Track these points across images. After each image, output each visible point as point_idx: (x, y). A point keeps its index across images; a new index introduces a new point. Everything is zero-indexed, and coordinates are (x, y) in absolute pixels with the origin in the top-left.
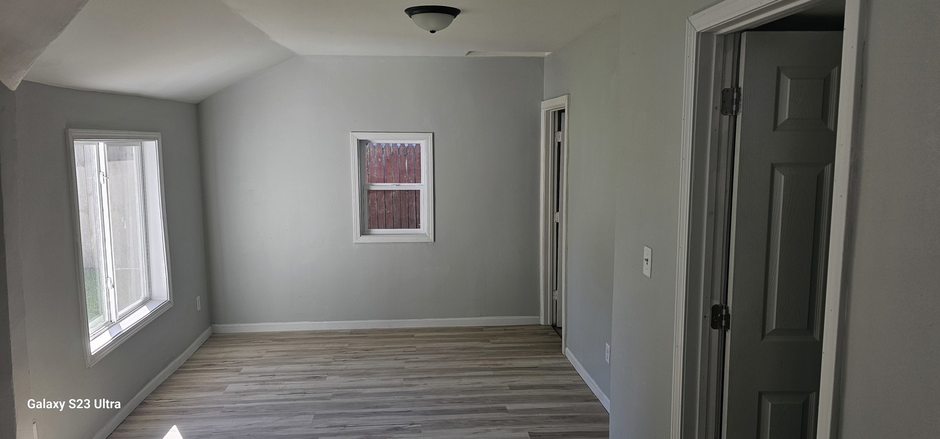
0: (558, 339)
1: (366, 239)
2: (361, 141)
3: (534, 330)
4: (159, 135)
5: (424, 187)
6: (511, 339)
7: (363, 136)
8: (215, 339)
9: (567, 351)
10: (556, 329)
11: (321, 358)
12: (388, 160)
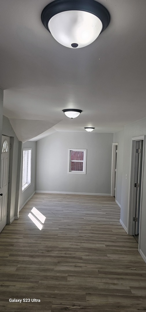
0: (114, 199)
1: (70, 173)
2: (70, 151)
3: (110, 197)
4: (31, 149)
5: (84, 161)
6: (103, 198)
7: (71, 150)
8: (36, 194)
9: (116, 201)
10: (114, 197)
11: (60, 198)
12: (74, 154)
